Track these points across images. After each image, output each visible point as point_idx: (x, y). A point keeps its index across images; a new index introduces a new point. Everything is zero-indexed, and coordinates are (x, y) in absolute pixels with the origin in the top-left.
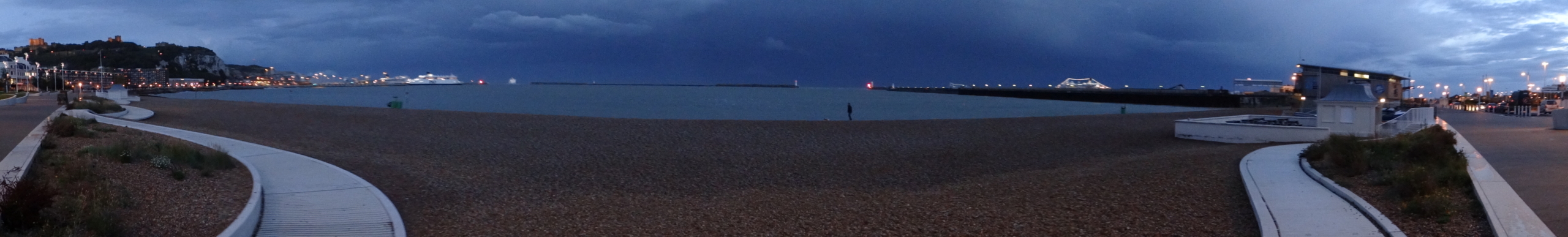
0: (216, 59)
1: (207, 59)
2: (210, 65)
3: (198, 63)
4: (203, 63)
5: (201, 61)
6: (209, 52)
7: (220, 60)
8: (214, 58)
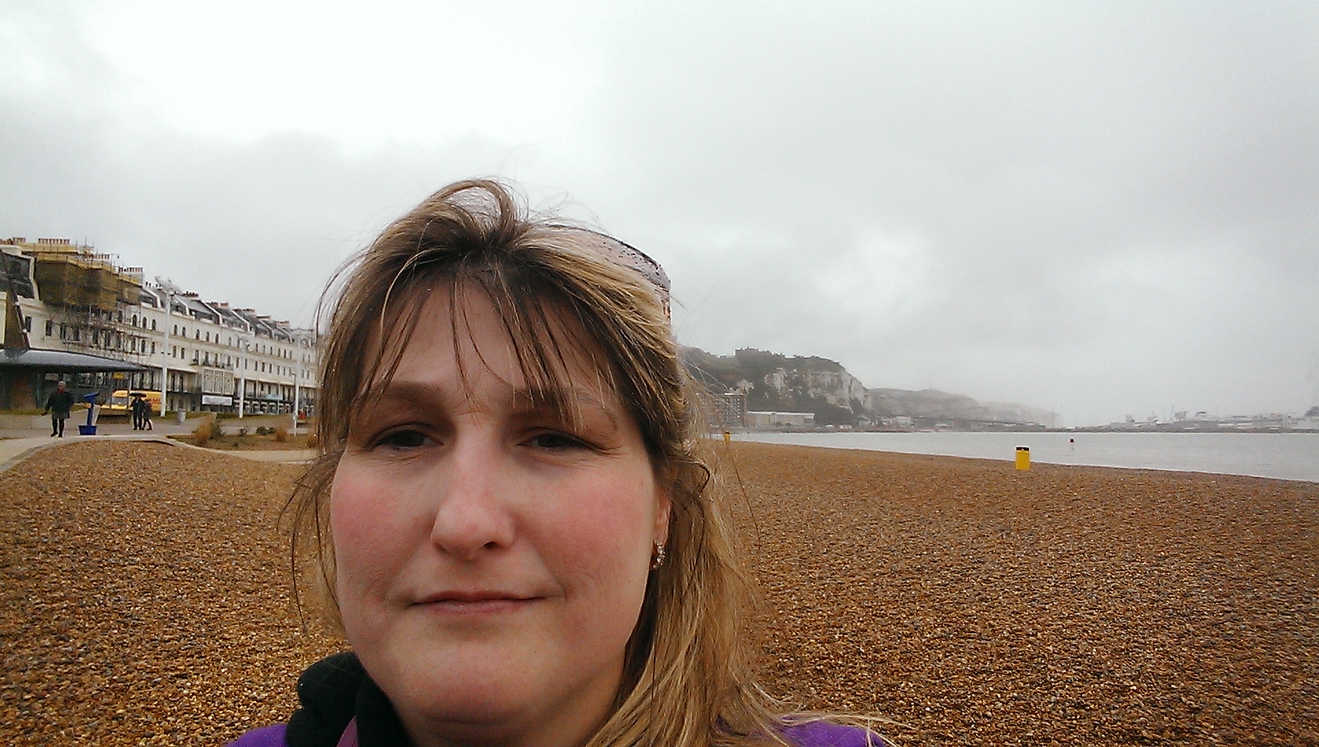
0: (844, 377)
1: (827, 378)
2: (832, 388)
3: (810, 385)
4: (818, 385)
5: (814, 381)
6: (835, 367)
7: (853, 379)
8: (839, 377)
